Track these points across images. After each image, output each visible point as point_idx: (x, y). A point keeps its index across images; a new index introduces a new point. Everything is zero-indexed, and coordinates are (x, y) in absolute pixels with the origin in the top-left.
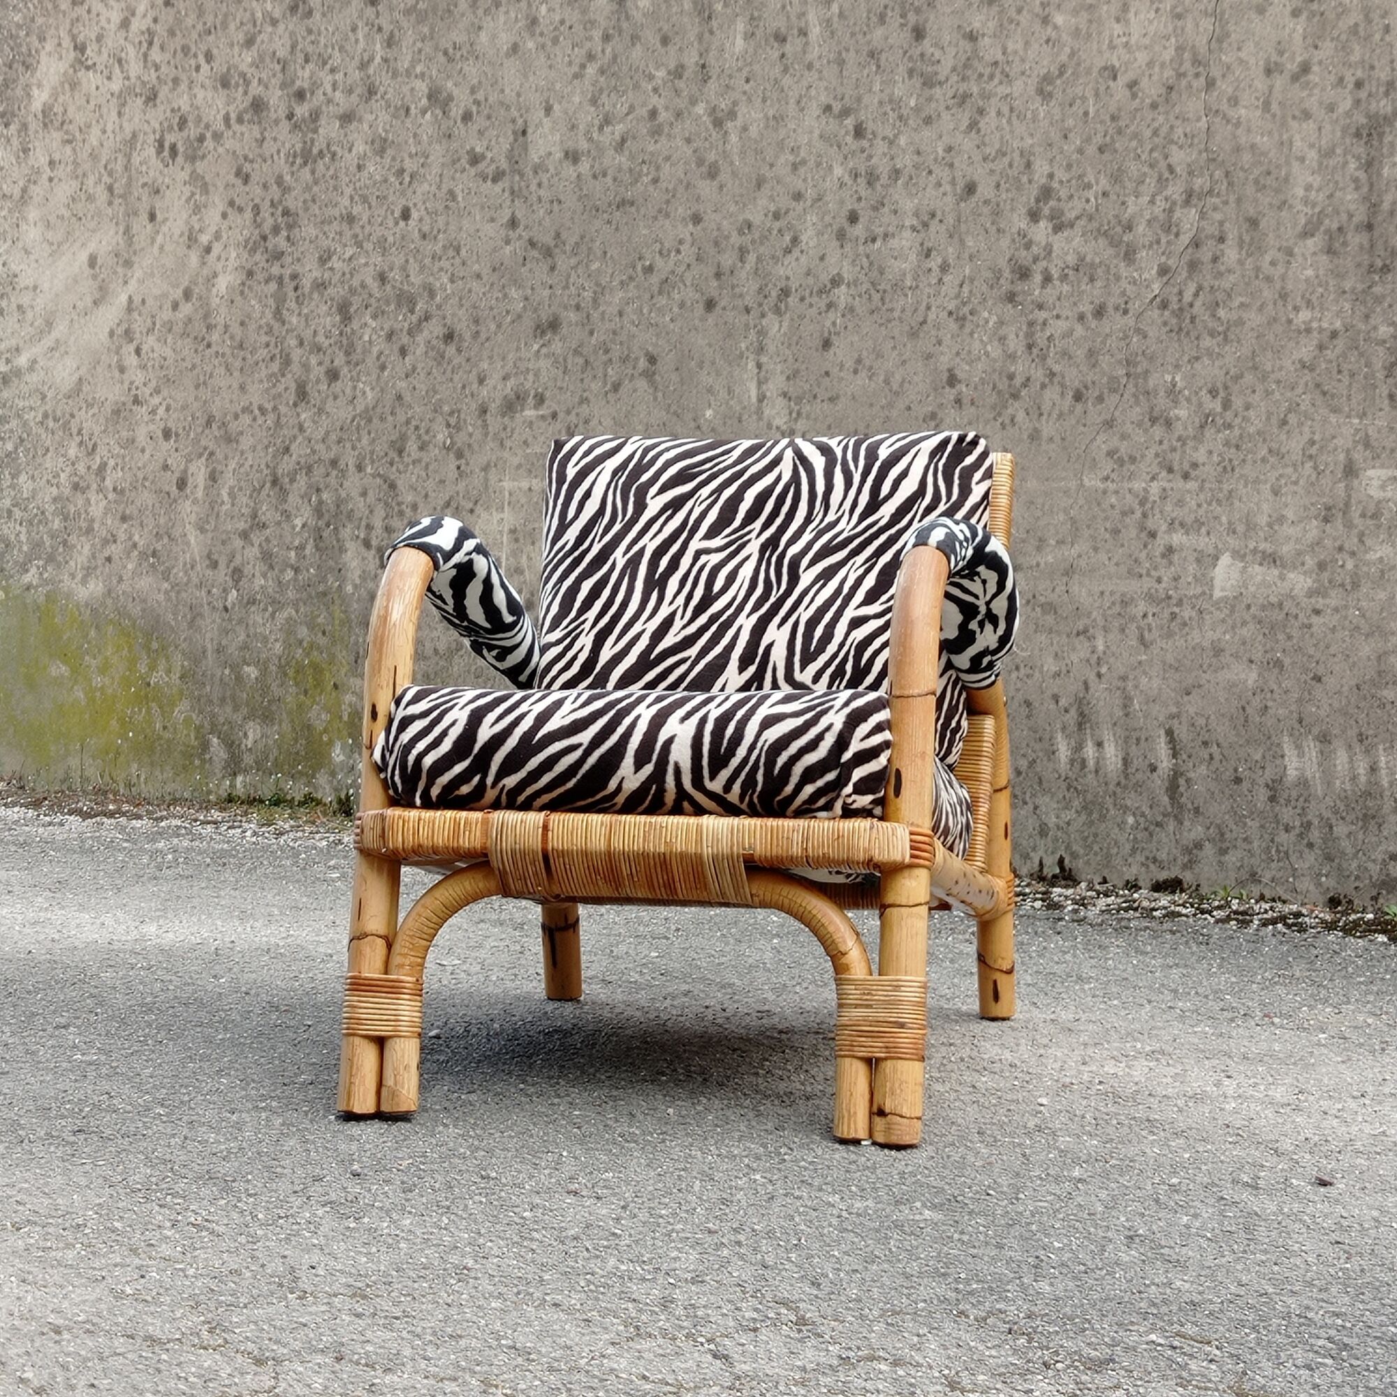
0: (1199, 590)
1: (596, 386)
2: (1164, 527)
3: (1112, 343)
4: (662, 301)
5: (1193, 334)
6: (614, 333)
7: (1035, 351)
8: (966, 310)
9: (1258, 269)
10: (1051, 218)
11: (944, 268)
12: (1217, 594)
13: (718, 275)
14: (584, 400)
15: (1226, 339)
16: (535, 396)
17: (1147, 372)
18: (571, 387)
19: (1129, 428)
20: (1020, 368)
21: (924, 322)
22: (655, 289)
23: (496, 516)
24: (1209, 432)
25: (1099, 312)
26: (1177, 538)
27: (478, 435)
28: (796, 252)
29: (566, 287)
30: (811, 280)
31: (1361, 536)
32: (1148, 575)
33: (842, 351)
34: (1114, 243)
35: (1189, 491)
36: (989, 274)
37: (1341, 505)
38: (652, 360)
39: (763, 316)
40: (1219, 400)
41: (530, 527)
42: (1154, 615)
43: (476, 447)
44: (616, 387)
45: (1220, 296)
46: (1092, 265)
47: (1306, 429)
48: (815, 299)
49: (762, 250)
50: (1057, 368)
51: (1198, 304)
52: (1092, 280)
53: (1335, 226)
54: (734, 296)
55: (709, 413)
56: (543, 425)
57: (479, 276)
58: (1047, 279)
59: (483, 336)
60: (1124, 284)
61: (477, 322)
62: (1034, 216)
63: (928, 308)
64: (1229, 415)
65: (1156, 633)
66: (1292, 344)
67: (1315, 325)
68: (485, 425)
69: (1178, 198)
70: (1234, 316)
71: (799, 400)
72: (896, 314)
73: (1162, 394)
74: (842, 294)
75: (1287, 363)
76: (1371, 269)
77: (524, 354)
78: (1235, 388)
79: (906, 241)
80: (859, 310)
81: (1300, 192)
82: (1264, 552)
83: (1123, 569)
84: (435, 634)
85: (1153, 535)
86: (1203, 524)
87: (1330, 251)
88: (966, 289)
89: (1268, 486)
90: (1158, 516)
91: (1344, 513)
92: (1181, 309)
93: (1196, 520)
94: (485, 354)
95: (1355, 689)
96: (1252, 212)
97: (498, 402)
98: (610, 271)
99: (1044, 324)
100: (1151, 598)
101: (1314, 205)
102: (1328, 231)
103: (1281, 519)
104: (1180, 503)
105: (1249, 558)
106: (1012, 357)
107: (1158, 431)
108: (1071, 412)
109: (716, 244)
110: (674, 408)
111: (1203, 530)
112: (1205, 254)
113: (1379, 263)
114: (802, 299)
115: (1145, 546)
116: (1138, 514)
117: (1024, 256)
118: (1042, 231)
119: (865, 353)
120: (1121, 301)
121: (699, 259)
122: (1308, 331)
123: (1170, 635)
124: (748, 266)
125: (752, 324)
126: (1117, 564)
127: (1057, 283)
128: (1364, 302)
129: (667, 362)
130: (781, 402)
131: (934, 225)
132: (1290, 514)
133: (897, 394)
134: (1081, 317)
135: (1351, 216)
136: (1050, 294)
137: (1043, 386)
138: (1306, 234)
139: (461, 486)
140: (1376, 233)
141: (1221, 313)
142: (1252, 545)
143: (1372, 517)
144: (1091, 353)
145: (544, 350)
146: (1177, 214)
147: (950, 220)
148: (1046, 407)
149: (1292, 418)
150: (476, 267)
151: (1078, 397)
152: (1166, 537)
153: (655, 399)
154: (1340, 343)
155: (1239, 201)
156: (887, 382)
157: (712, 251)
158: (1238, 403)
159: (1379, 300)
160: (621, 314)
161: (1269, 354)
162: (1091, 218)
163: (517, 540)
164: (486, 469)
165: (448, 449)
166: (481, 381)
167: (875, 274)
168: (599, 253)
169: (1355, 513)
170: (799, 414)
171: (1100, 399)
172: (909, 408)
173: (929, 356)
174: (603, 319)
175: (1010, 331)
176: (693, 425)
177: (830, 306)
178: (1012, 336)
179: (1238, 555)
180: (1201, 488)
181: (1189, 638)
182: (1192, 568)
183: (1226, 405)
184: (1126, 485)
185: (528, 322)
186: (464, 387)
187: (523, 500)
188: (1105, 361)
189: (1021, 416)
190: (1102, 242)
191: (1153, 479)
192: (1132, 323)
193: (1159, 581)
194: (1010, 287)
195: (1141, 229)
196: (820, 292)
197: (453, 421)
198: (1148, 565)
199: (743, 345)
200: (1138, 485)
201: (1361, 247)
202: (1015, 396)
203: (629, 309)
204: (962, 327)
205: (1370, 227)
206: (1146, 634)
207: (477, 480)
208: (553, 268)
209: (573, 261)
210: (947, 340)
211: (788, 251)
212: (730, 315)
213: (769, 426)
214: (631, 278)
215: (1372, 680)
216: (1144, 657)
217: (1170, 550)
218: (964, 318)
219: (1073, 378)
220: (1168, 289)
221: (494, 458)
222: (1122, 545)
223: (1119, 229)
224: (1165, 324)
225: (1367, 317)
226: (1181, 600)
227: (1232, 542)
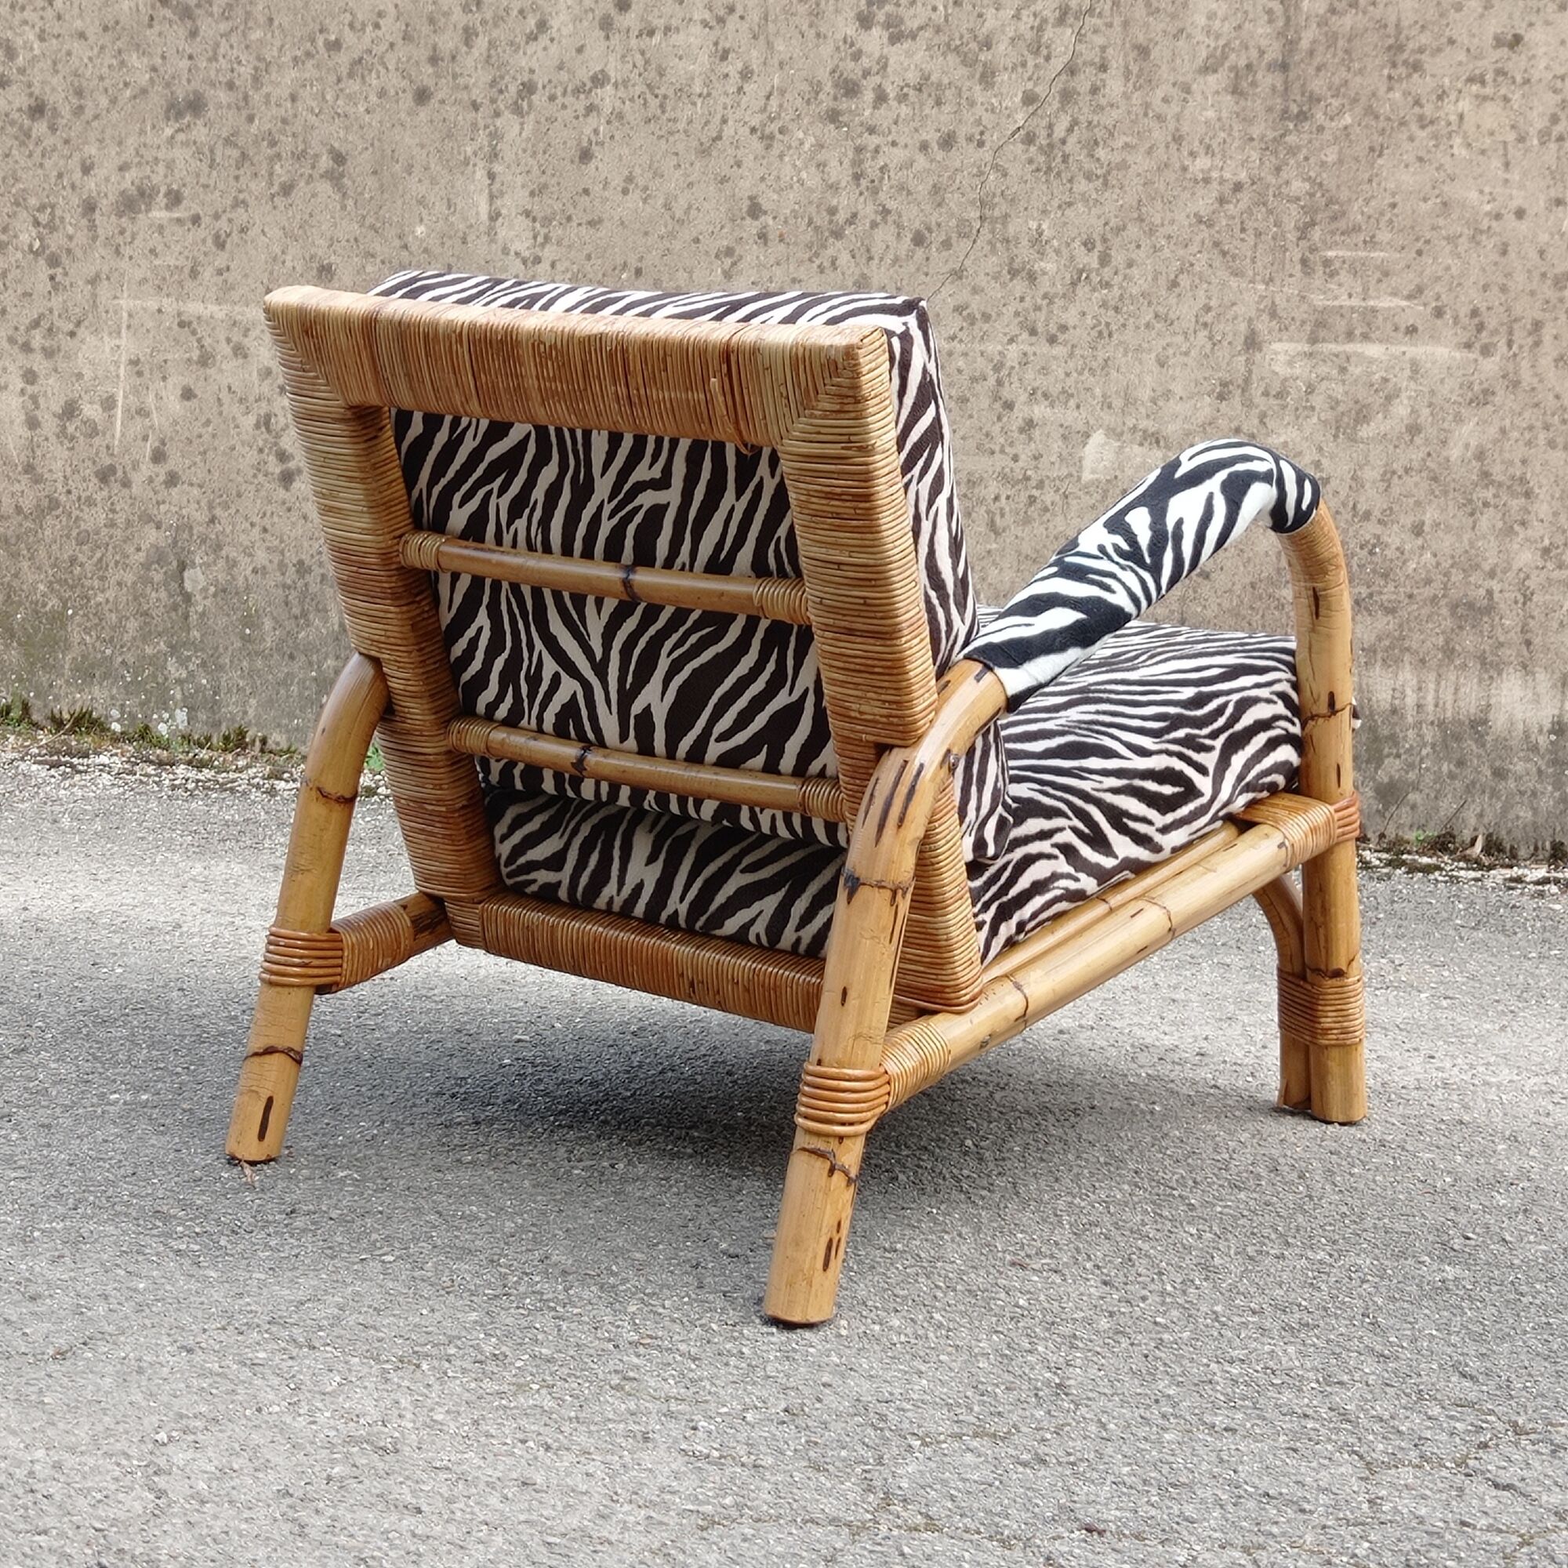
0: (1064, 472)
1: (258, 186)
2: (1024, 397)
3: (964, 179)
4: (353, 86)
5: (1065, 176)
6: (284, 121)
7: (864, 183)
8: (774, 127)
9: (1147, 106)
10: (887, 25)
11: (746, 74)
12: (1087, 476)
13: (434, 60)
14: (236, 203)
15: (1106, 184)
16: (169, 193)
17: (1006, 216)
18: (221, 186)
19: (982, 281)
20: (844, 202)
21: (719, 138)
22: (344, 71)
23: (109, 342)
24: (1082, 290)
25: (948, 142)
26: (1040, 411)
27: (82, 237)
28: (544, 40)
29: (214, 58)
30: (564, 76)
31: (1262, 417)
32: (1002, 451)
33: (604, 164)
34: (968, 62)
35: (1055, 358)
36: (805, 87)
37: (1240, 381)
38: (339, 158)
39: (497, 114)
40: (1096, 254)
41: (161, 357)
42: (1008, 498)
43: (79, 253)
44: (287, 189)
45: (1099, 134)
46: (939, 85)
47: (1201, 293)
48: (569, 100)
49: (495, 33)
50: (892, 205)
51: (1072, 140)
52: (939, 103)
53: (1242, 63)
54: (456, 87)
55: (420, 230)
56: (179, 231)
57: (82, 35)
58: (881, 98)
59: (89, 113)
60: (979, 110)
61: (79, 93)
62: (865, 21)
63: (724, 121)
64: (1107, 272)
65: (1009, 519)
66: (1187, 195)
67: (1215, 174)
68: (92, 227)
69: (1052, 16)
70: (1116, 158)
71: (547, 221)
72: (681, 126)
73: (1025, 242)
74: (606, 96)
75: (1181, 217)
76: (1285, 114)
77: (150, 138)
78: (1116, 242)
79: (695, 38)
80: (629, 117)
81: (1201, 20)
82: (1145, 432)
83: (971, 444)
84: (17, 487)
85: (1009, 406)
86: (1072, 395)
87: (1236, 91)
88: (774, 103)
89: (1153, 355)
90: (1016, 384)
91: (1243, 391)
92: (1051, 146)
93: (1064, 391)
94: (92, 136)
95: (1249, 588)
96: (1141, 39)
97: (112, 198)
98: (278, 43)
99: (877, 150)
100: (1004, 477)
101: (1217, 37)
102: (1234, 68)
103: (1167, 394)
104: (1044, 370)
105: (1127, 436)
106: (834, 188)
107: (1019, 286)
108: (910, 257)
109: (432, 21)
110: (369, 220)
111: (1072, 403)
112: (1082, 83)
113: (1295, 109)
114: (552, 98)
115: (999, 418)
116: (992, 381)
117: (851, 69)
118: (874, 41)
119: (638, 171)
120: (976, 130)
121: (406, 37)
122: (1207, 181)
123: (1027, 521)
124: (476, 52)
125: (481, 124)
126: (963, 438)
127: (894, 104)
128: (1276, 153)
129: (360, 163)
130: (522, 222)
131: (732, 21)
132: (1178, 389)
133: (681, 222)
134: (924, 147)
135: (1262, 53)
136: (883, 117)
137: (874, 225)
138: (1207, 69)
139: (56, 302)
140: (1292, 75)
141: (1101, 153)
142: (1131, 422)
143: (1277, 396)
144: (936, 189)
145: (181, 137)
146: (1049, 33)
147: (754, 17)
148: (877, 250)
149: (1184, 281)
150: (78, 24)
151: (919, 240)
152: (1026, 409)
153: (344, 207)
154: (1245, 198)
155: (1126, 24)
156: (667, 206)
157: (426, 29)
158: (1118, 258)
159: (1293, 151)
160: (293, 98)
161: (1159, 204)
162: (938, 30)
163: (140, 374)
164: (94, 281)
165: (37, 254)
166: (87, 169)
167: (652, 75)
168: (262, 20)
169: (1256, 390)
170: (547, 238)
171: (947, 244)
172: (697, 241)
173: (724, 180)
174: (267, 102)
175: (831, 156)
176: (397, 243)
177: (590, 109)
178: (834, 163)
179: (1113, 433)
180: (1071, 355)
181: (1051, 525)
182: (1057, 445)
183: (1105, 260)
184: (978, 347)
185: (157, 99)
186: (60, 176)
187: (150, 324)
188: (953, 200)
189: (844, 259)
190: (952, 59)
191: (1011, 341)
192: (988, 157)
193: (1015, 459)
194: (832, 104)
195: (1002, 47)
196: (577, 91)
197: (44, 218)
198: (1002, 440)
199: (469, 150)
200: (993, 348)
201: (1274, 89)
202: (838, 234)
203: (305, 93)
204: (768, 147)
205: (1284, 67)
206: (998, 519)
207: (80, 294)
208: (193, 34)
209: (224, 27)
210: (748, 161)
211: (532, 38)
212: (450, 111)
213: (505, 251)
214: (308, 55)
215: (1270, 578)
216: (994, 546)
217: (1029, 424)
218: (771, 137)
219: (913, 217)
220: (1035, 121)
221: (106, 269)
222: (971, 416)
223: (974, 46)
224: (1030, 161)
225: (1278, 169)
226: (1042, 482)
227: (1108, 418)
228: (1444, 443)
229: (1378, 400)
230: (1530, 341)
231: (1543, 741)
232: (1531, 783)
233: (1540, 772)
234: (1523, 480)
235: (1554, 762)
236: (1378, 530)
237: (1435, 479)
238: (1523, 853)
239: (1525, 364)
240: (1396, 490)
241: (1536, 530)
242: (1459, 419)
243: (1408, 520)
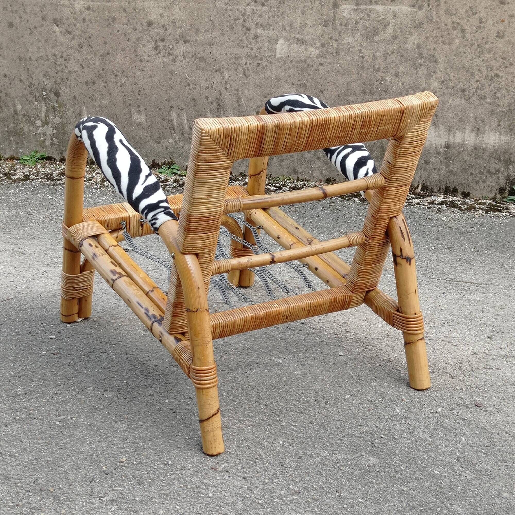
0: (270, 54)
2: (253, 26)
12: (278, 56)
26: (260, 31)
31: (340, 33)
32: (247, 47)
35: (264, 11)
37: (332, 20)
42: (250, 64)
65: (251, 72)
82: (298, 39)
83: (235, 44)
85: (249, 29)
86: (271, 25)
89: (300, 10)
90: (251, 21)
91: (333, 23)
93: (268, 24)
95: (337, 96)
100: (248, 56)
103: (306, 25)
104: (261, 16)
105: (292, 41)
111: (271, 28)
115: (245, 34)
116: (242, 20)
123: (257, 72)
126: (232, 42)
132: (309, 23)
142: (293, 35)
143: (345, 25)
152: (255, 30)
169: (337, 23)
179: (286, 39)
180: (270, 10)
181: (266, 74)
182: (266, 44)
184: (236, 7)
191: (248, 5)
193: (252, 49)
198: (246, 42)
200: (241, 8)
206: (247, 72)
215: (344, 93)
216: (246, 81)
217: (256, 36)
222: (235, 34)
226: (262, 58)
227: (284, 34)
228: (406, 42)
229: (381, 27)
230: (436, 4)
231: (442, 150)
232: (438, 166)
233: (441, 161)
234: (434, 56)
235: (446, 158)
236: (383, 75)
237: (402, 56)
238: (435, 190)
239: (434, 13)
240: (389, 60)
241: (439, 74)
242: (411, 34)
243: (393, 71)
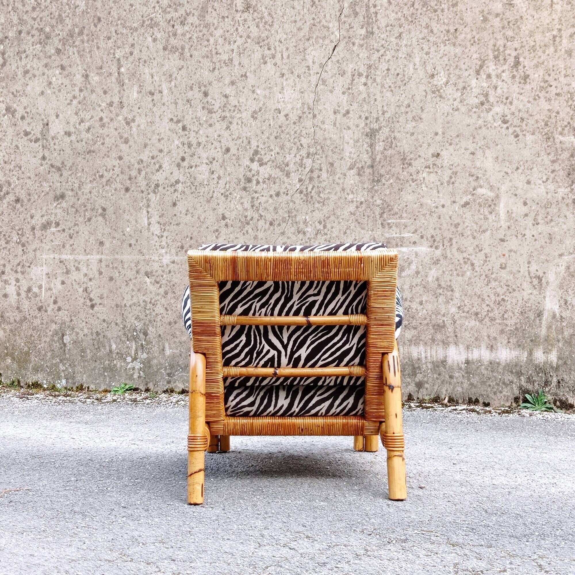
1: (81, 219)
3: (283, 205)
4: (107, 188)
5: (312, 203)
6: (88, 199)
7: (254, 208)
8: (228, 193)
9: (334, 180)
10: (259, 161)
11: (219, 178)
13: (130, 179)
14: (76, 225)
15: (324, 204)
16: (55, 223)
17: (296, 215)
18: (71, 220)
19: (290, 235)
20: (249, 214)
21: (212, 197)
22: (104, 183)
23: (40, 268)
24: (319, 236)
25: (278, 194)
27: (31, 238)
28: (161, 171)
29: (67, 182)
30: (167, 181)
33: (181, 207)
34: (282, 170)
36: (236, 181)
38: (104, 210)
39: (149, 194)
40: (322, 225)
41: (55, 272)
43: (30, 242)
44: (89, 220)
45: (321, 189)
46: (274, 178)
47: (353, 235)
48: (169, 188)
49: (147, 170)
50: (263, 214)
51: (313, 192)
52: (274, 183)
53: (360, 166)
54: (137, 187)
55: (128, 229)
56: (59, 234)
57: (30, 178)
58: (258, 182)
59: (32, 200)
60: (286, 184)
61: (29, 195)
62: (252, 160)
63: (214, 192)
64: (326, 230)
66: (347, 206)
67: (355, 200)
68: (34, 234)
69: (305, 155)
70: (326, 196)
71: (164, 224)
72: (201, 194)
73: (302, 223)
74: (180, 187)
75: (346, 213)
76: (373, 181)
77: (50, 207)
78: (328, 221)
79: (204, 168)
80: (187, 192)
81: (348, 154)
84: (15, 314)
87: (359, 174)
88: (228, 186)
92: (307, 194)
94: (33, 207)
96: (331, 161)
97: (39, 225)
98: (85, 177)
99: (258, 198)
101: (353, 159)
102: (358, 168)
106: (246, 210)
107: (301, 236)
108: (269, 229)
109: (129, 167)
110: (114, 227)
112: (315, 175)
113: (376, 179)
114: (164, 188)
117: (249, 175)
118: (255, 166)
119: (190, 208)
120: (286, 191)
121: (122, 173)
122: (352, 202)
124: (142, 176)
125: (144, 197)
127: (262, 184)
128: (371, 192)
129: (110, 210)
130: (157, 225)
131: (214, 162)
133: (203, 222)
134: (271, 196)
135: (366, 163)
136: (259, 188)
137: (258, 220)
138: (350, 169)
139: (24, 257)
140: (375, 169)
141: (321, 195)
144: (275, 208)
145: (59, 206)
146: (305, 161)
147: (221, 161)
148: (259, 228)
149: (348, 231)
150: (28, 174)
151: (271, 224)
153: (106, 224)
154: (364, 206)
155: (326, 157)
156: (199, 218)
157: (127, 170)
158: (329, 226)
159: (376, 191)
160: (90, 193)
161: (339, 210)
162: (273, 162)
163: (49, 277)
164: (35, 251)
165: (18, 243)
166: (32, 217)
167: (192, 179)
168: (80, 170)
170: (164, 230)
171: (279, 225)
172: (208, 228)
173: (214, 209)
174: (83, 194)
175: (245, 200)
176: (122, 234)
177: (175, 191)
178: (246, 202)
183: (325, 227)
185: (51, 195)
186: (24, 220)
187: (51, 262)
188: (280, 212)
189: (250, 231)
190: (277, 170)
192: (290, 198)
194: (244, 185)
195: (291, 166)
196: (171, 186)
197: (20, 232)
199: (141, 205)
201: (370, 173)
202: (248, 224)
203: (94, 191)
204: (227, 199)
205: (372, 167)
207: (31, 255)
208: (61, 175)
209: (70, 173)
210: (221, 204)
211: (158, 171)
212: (135, 193)
213: (153, 234)
214: (94, 179)
218: (227, 196)
219: (269, 217)
220: (302, 187)
221: (38, 247)
223: (284, 166)
224: (302, 199)
225: (373, 197)
228: (427, 276)
229: (406, 264)
230: (449, 244)
231: (463, 366)
232: (461, 380)
233: (463, 376)
234: (450, 286)
235: (467, 373)
236: (410, 304)
237: (425, 287)
238: (460, 401)
239: (448, 251)
240: (414, 291)
241: (456, 301)
242: (430, 269)
243: (418, 300)
